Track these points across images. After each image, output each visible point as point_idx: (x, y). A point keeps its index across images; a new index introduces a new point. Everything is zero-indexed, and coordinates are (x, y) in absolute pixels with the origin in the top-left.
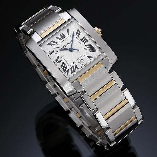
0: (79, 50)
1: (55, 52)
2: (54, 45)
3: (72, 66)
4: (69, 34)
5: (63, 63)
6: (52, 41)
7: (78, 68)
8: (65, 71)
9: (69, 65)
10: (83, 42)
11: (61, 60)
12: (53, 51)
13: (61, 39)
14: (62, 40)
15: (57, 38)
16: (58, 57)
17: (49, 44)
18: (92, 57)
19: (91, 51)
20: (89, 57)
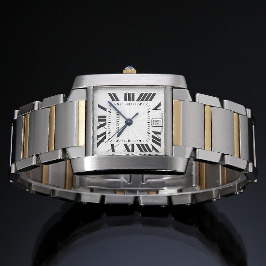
0: (137, 114)
1: (116, 144)
2: (105, 138)
3: (151, 138)
4: (105, 109)
5: (138, 145)
6: (99, 137)
7: (159, 133)
8: (150, 151)
9: (148, 140)
10: (129, 100)
11: (133, 145)
12: (113, 145)
13: (105, 124)
14: (107, 123)
15: (99, 127)
16: (125, 145)
17: (99, 144)
18: (159, 105)
19: (151, 100)
20: (155, 109)
